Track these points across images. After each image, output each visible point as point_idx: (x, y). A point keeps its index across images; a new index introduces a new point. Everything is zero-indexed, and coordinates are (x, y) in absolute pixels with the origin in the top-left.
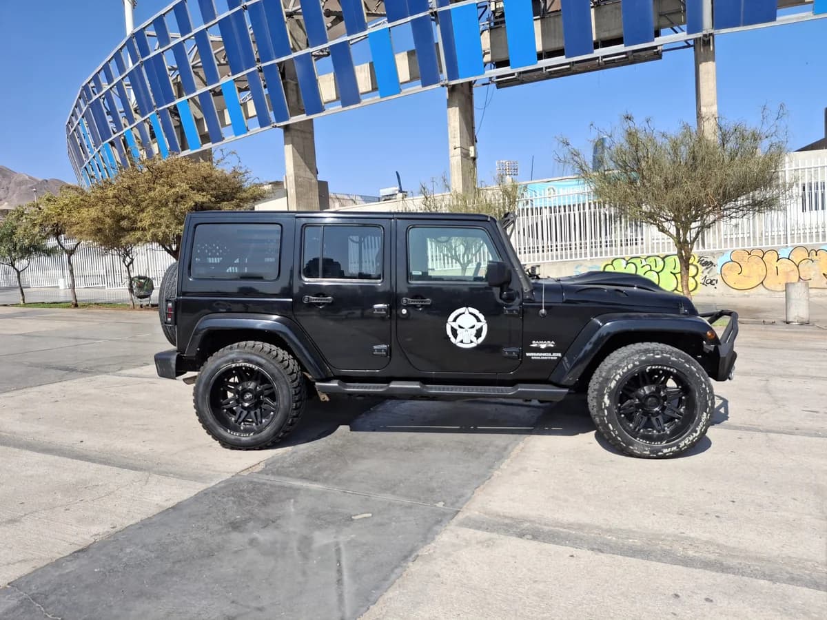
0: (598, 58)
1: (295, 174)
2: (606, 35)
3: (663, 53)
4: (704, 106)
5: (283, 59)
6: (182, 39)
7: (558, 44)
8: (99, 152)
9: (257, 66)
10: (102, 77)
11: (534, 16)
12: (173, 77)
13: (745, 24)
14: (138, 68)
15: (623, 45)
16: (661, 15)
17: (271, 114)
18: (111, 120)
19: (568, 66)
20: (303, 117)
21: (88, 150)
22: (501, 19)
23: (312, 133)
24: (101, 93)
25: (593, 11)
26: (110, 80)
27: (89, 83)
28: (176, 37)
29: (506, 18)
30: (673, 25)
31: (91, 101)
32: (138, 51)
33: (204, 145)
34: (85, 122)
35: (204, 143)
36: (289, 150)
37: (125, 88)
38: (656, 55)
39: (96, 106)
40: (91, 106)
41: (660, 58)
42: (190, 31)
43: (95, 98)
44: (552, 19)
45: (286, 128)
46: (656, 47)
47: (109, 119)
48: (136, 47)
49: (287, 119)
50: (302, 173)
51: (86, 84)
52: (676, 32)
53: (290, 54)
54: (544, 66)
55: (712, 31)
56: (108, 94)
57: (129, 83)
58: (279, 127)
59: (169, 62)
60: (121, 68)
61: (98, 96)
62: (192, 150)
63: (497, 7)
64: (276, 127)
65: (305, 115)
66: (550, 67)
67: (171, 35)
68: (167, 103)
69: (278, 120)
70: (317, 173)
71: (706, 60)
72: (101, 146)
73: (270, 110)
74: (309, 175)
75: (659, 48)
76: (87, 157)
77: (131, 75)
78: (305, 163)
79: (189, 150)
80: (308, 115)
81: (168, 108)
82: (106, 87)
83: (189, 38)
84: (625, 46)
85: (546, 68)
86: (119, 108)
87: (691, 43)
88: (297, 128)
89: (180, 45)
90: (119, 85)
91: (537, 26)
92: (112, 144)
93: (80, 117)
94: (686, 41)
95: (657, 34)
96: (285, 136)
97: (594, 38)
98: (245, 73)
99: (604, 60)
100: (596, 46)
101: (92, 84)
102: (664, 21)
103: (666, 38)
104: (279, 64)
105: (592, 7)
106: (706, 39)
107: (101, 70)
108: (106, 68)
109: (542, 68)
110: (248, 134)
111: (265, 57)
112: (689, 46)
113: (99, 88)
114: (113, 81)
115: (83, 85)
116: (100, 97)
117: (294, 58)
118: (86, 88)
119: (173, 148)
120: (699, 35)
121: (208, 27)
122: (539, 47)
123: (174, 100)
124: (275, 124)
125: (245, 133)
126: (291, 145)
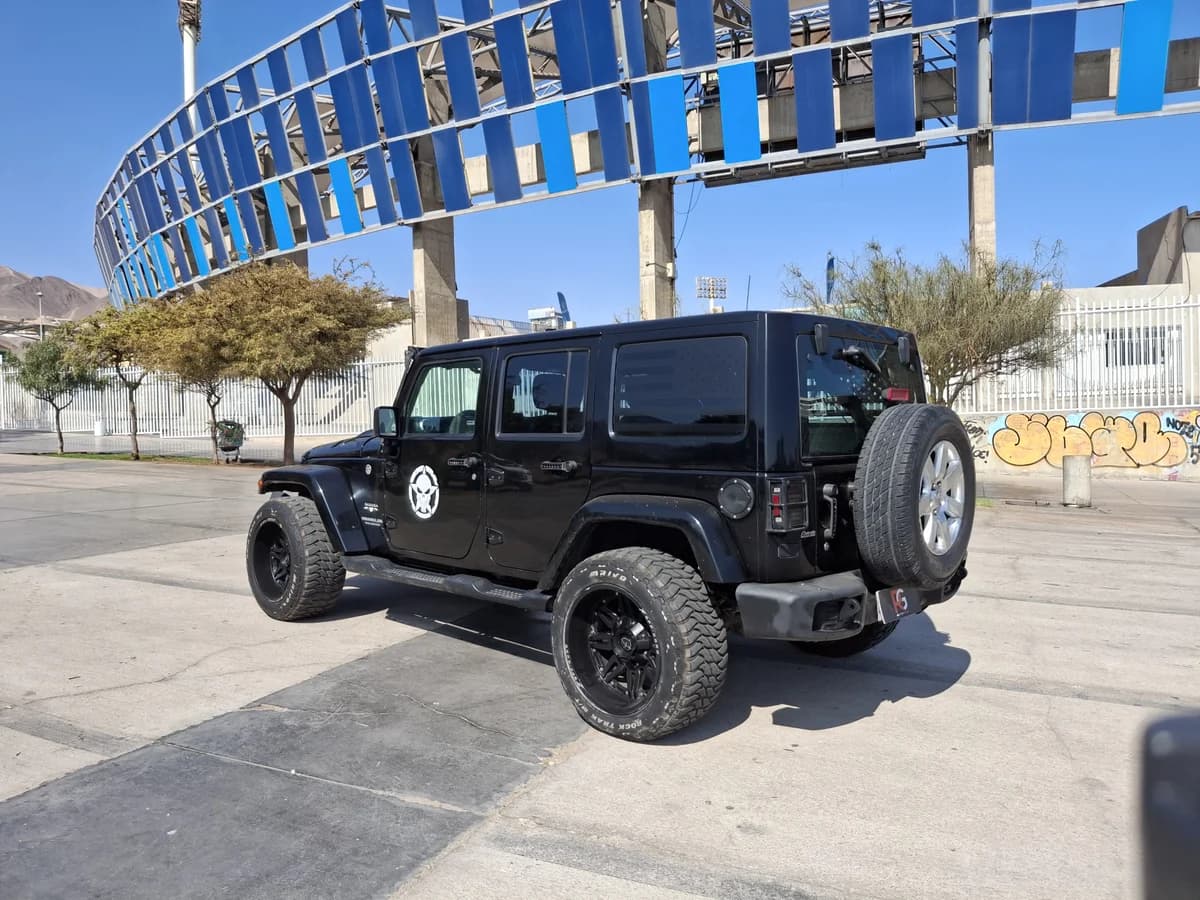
0: (841, 154)
1: (427, 289)
2: (854, 124)
3: (927, 151)
4: (979, 223)
5: (417, 134)
6: (277, 99)
7: (789, 132)
8: (144, 245)
9: (381, 141)
10: (157, 143)
11: (758, 94)
12: (259, 149)
13: (1033, 120)
14: (211, 135)
15: (874, 139)
16: (924, 102)
17: (397, 206)
18: (166, 202)
19: (802, 163)
20: (440, 214)
21: (127, 242)
22: (716, 96)
23: (451, 235)
24: (154, 165)
25: (836, 92)
26: (168, 147)
27: (137, 150)
28: (267, 95)
29: (722, 95)
30: (942, 117)
31: (139, 175)
32: (212, 112)
33: (299, 244)
34: (126, 202)
35: (299, 241)
36: (419, 255)
37: (190, 159)
38: (917, 152)
39: (144, 183)
40: (138, 181)
41: (924, 157)
42: (289, 89)
43: (144, 171)
44: (782, 99)
45: (417, 227)
46: (918, 143)
47: (163, 200)
48: (211, 106)
49: (419, 215)
50: (436, 289)
51: (133, 152)
52: (946, 126)
53: (426, 128)
54: (769, 162)
55: (990, 127)
56: (164, 167)
57: (196, 153)
58: (406, 225)
59: (257, 127)
60: (187, 133)
61: (149, 168)
62: (281, 249)
63: (710, 79)
64: (403, 224)
65: (444, 211)
66: (777, 163)
67: (262, 91)
68: (250, 185)
69: (407, 216)
70: (457, 289)
71: (983, 163)
72: (149, 237)
73: (396, 200)
74: (445, 290)
75: (922, 145)
76: (125, 252)
77: (200, 142)
78: (441, 274)
79: (278, 250)
80: (448, 210)
81: (250, 191)
82: (162, 158)
83: (288, 97)
84: (877, 140)
85: (772, 164)
86: (179, 185)
87: (964, 139)
88: (433, 227)
89: (273, 106)
90: (182, 155)
91: (763, 108)
92: (165, 235)
93: (119, 195)
94: (958, 137)
95: (919, 126)
96: (414, 238)
97: (838, 126)
98: (363, 149)
99: (849, 156)
100: (839, 137)
101: (142, 152)
102: (929, 109)
103: (932, 133)
104: (412, 141)
105: (835, 86)
106: (983, 136)
107: (156, 134)
108: (164, 131)
109: (767, 164)
110: (364, 232)
111: (391, 129)
112: (961, 143)
113: (151, 156)
114: (173, 150)
115: (129, 152)
116: (152, 170)
117: (432, 133)
118: (132, 157)
119: (255, 249)
120: (974, 131)
121: (315, 85)
122: (764, 135)
123: (260, 181)
124: (402, 221)
125: (360, 230)
126: (422, 250)
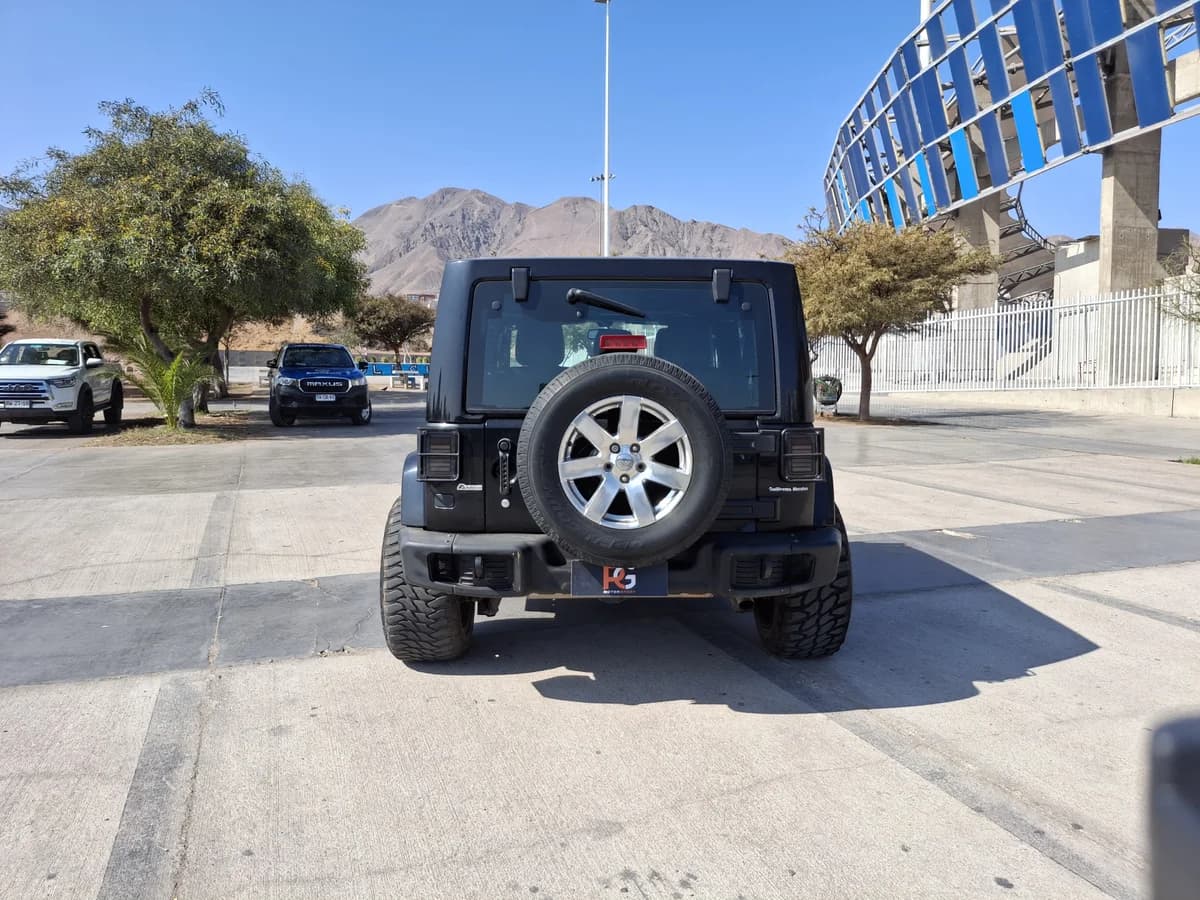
1: (1115, 222)
5: (1109, 43)
6: (962, 42)
8: (855, 212)
9: (1066, 63)
12: (948, 99)
14: (905, 94)
17: (1084, 136)
18: (871, 168)
20: (1135, 132)
21: (845, 212)
23: (1157, 155)
24: (861, 134)
26: (871, 114)
27: (848, 122)
28: (953, 40)
31: (849, 146)
32: (905, 70)
33: (983, 191)
34: (842, 174)
35: (983, 187)
36: (1108, 185)
37: (888, 121)
39: (854, 153)
42: (974, 29)
43: (853, 141)
45: (1108, 152)
47: (869, 167)
48: (904, 65)
49: (1108, 138)
50: (1129, 221)
51: (845, 125)
53: (1121, 33)
57: (893, 115)
58: (1094, 152)
60: (885, 97)
61: (857, 137)
62: (966, 199)
64: (1088, 152)
65: (1138, 128)
67: (949, 38)
68: (938, 137)
69: (1092, 142)
70: (1160, 218)
72: (858, 204)
73: (1082, 130)
74: (1144, 222)
76: (843, 219)
77: (895, 104)
78: (1137, 203)
79: (962, 200)
80: (1142, 127)
81: (939, 143)
82: (867, 124)
83: (973, 38)
86: (880, 148)
88: (1126, 148)
89: (959, 52)
90: (882, 119)
92: (870, 199)
93: (838, 168)
96: (1105, 165)
98: (1046, 76)
101: (852, 123)
104: (1102, 54)
107: (861, 103)
108: (868, 100)
110: (1046, 167)
111: (1079, 46)
113: (859, 124)
114: (875, 116)
115: (842, 125)
116: (860, 139)
117: (1127, 38)
119: (943, 201)
121: (999, 18)
123: (946, 132)
124: (1087, 148)
125: (1042, 167)
126: (1112, 178)
